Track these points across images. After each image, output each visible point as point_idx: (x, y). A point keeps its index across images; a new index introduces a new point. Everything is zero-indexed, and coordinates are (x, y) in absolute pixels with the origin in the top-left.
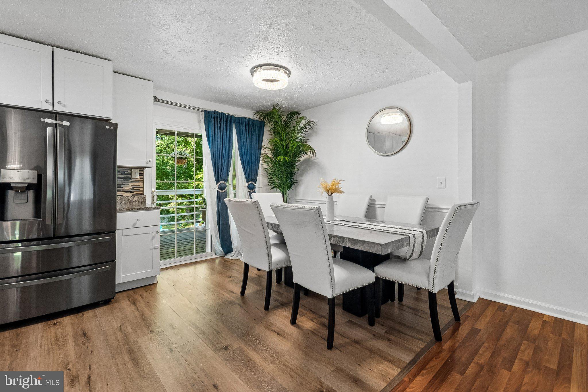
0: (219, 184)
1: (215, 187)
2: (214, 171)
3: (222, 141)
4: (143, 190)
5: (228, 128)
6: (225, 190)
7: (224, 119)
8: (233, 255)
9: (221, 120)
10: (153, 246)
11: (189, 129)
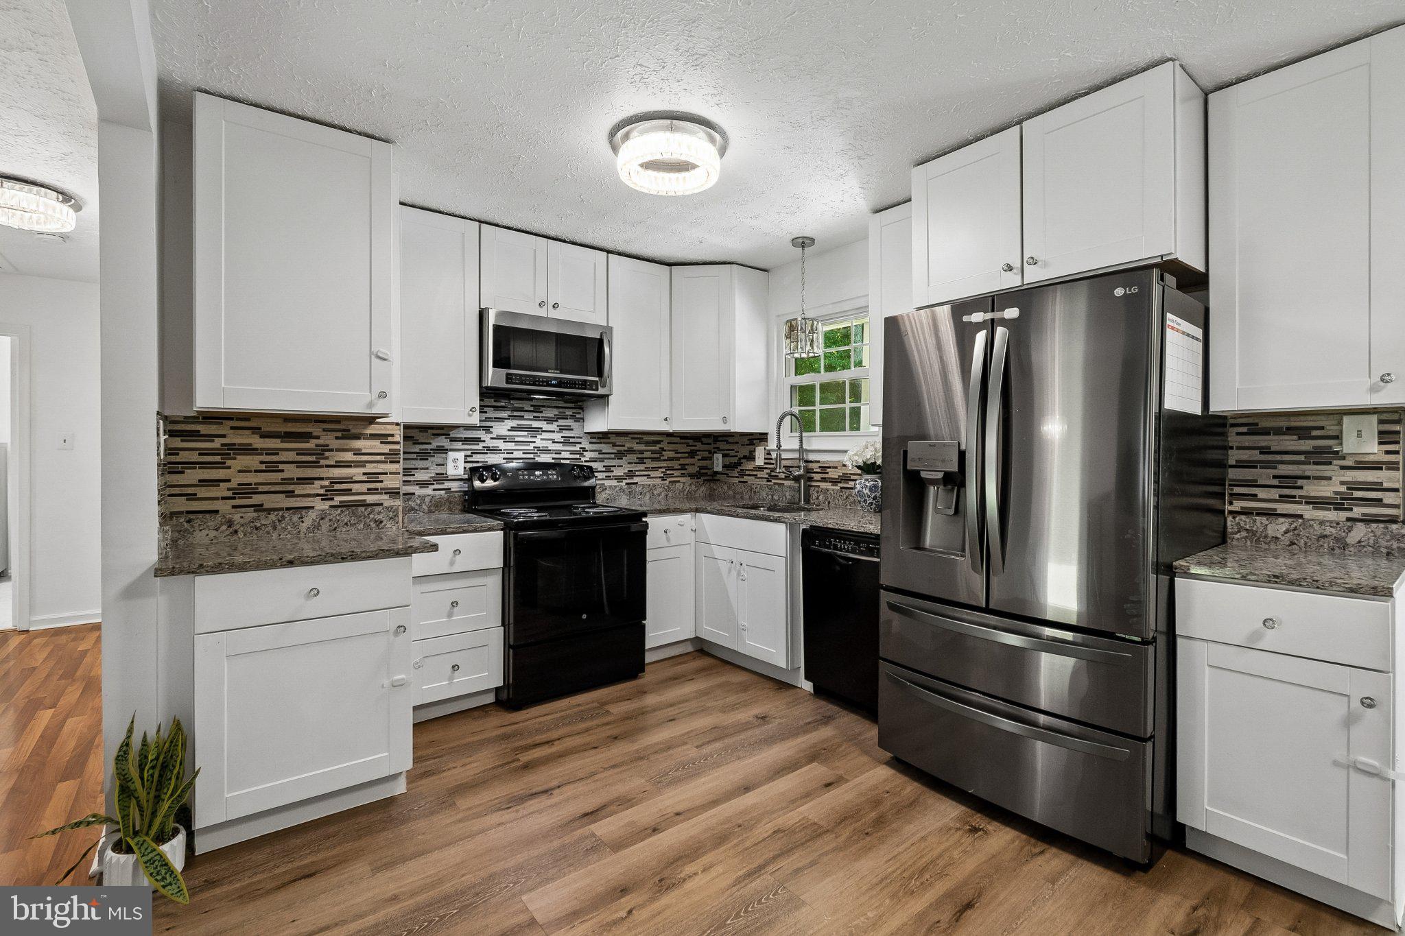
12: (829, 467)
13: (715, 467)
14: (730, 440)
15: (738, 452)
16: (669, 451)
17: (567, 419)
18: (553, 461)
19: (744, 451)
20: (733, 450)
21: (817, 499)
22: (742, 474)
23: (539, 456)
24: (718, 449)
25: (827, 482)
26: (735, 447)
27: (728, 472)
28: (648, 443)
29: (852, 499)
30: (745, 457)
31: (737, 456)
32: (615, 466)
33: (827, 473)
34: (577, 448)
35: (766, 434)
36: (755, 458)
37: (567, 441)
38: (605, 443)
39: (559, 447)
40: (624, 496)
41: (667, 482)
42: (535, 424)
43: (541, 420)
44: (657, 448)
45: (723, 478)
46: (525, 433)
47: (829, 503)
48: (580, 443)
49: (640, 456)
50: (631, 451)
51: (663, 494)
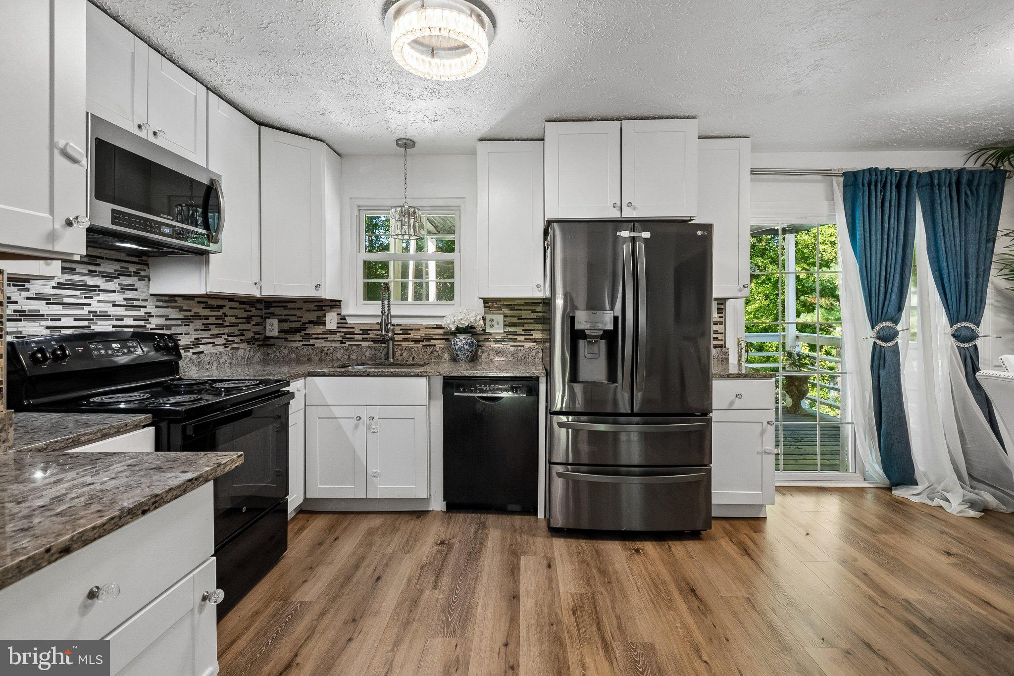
0: (878, 327)
1: (868, 335)
2: (866, 303)
3: (888, 232)
4: (723, 339)
5: (903, 202)
6: (893, 343)
7: (894, 182)
8: (917, 492)
9: (884, 187)
10: (762, 447)
11: (806, 218)
12: (412, 330)
13: (267, 331)
14: (289, 305)
15: (302, 317)
16: (230, 316)
17: (130, 276)
18: (114, 330)
19: (313, 316)
20: (295, 315)
21: (401, 355)
22: (308, 337)
23: (96, 323)
24: (273, 314)
25: (409, 341)
26: (298, 313)
27: (287, 336)
28: (212, 308)
29: (436, 354)
30: (311, 322)
31: (300, 321)
32: (182, 334)
33: (410, 334)
34: (142, 313)
35: (339, 301)
36: (325, 323)
37: (130, 305)
38: (172, 307)
39: (121, 311)
40: (194, 368)
41: (228, 349)
42: (91, 281)
43: (98, 276)
44: (220, 313)
45: (281, 342)
46: (77, 293)
47: (413, 358)
48: (145, 307)
49: (205, 322)
50: (197, 316)
51: (228, 362)
